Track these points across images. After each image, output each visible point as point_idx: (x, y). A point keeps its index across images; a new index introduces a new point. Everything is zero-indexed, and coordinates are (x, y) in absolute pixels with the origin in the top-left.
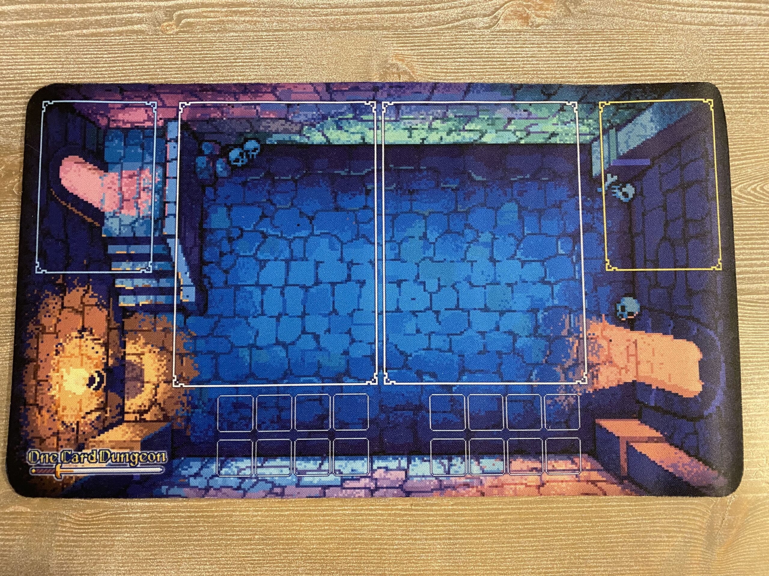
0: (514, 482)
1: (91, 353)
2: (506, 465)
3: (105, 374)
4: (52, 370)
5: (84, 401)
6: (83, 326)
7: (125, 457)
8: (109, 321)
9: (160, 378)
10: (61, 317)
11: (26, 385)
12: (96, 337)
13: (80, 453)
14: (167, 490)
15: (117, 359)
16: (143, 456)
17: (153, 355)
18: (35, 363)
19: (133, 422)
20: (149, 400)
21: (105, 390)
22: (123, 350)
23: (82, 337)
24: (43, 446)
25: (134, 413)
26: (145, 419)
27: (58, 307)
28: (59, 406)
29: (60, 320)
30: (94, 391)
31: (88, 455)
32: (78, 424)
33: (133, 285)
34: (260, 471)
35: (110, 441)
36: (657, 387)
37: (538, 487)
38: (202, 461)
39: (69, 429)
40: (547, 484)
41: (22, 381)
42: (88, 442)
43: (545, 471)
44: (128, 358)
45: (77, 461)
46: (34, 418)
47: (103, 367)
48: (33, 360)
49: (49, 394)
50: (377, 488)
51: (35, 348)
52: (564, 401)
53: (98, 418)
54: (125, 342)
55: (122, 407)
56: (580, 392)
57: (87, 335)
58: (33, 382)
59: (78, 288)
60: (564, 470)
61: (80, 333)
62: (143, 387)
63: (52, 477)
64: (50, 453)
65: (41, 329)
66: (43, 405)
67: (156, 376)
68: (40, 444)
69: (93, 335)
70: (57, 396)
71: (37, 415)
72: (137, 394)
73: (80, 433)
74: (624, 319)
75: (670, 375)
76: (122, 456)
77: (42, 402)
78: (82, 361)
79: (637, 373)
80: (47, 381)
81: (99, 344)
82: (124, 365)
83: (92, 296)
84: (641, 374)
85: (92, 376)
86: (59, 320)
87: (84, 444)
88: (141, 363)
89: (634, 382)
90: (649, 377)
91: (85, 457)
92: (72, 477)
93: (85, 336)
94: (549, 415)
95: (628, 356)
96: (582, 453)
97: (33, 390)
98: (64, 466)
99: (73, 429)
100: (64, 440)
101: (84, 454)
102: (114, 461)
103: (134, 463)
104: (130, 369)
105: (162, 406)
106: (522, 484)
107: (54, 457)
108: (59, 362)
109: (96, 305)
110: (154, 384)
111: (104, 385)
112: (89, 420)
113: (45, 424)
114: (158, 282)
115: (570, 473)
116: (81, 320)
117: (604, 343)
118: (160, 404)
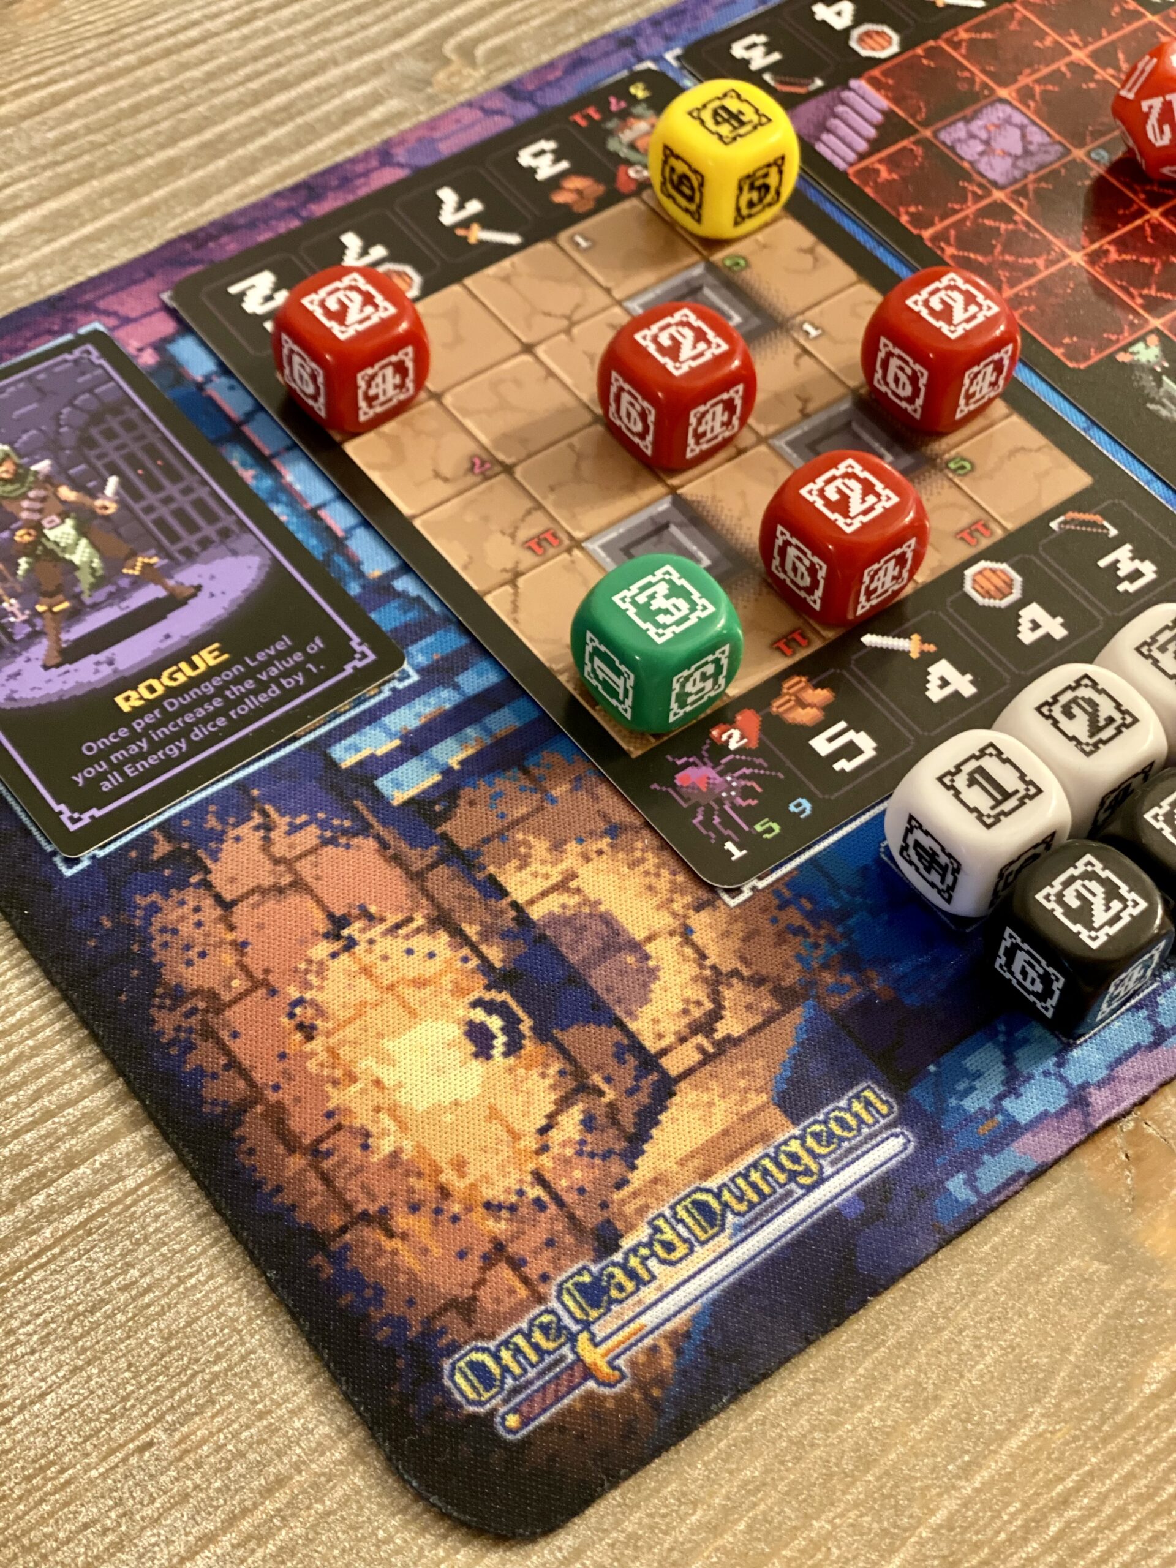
1: (415, 967)
3: (504, 996)
4: (329, 1088)
5: (501, 1104)
6: (331, 916)
7: (766, 1173)
8: (397, 859)
9: (676, 906)
10: (239, 936)
11: (279, 1189)
12: (392, 919)
13: (618, 1257)
14: (971, 1182)
15: (505, 935)
16: (816, 1136)
17: (603, 863)
18: (259, 1109)
19: (702, 1063)
20: (695, 978)
21: (542, 1034)
22: (505, 903)
23: (350, 944)
24: (481, 1322)
25: (683, 1040)
26: (728, 1036)
27: (211, 912)
28: (438, 1171)
29: (245, 944)
30: (512, 1060)
31: (649, 1245)
32: (539, 1178)
33: (391, 736)
35: (682, 1163)
39: (524, 1211)
41: (256, 1185)
42: (615, 1208)
44: (536, 913)
45: (630, 1286)
46: (382, 1263)
47: (481, 980)
48: (243, 1107)
49: (375, 1158)
51: (227, 1067)
53: (588, 1123)
54: (492, 879)
55: (635, 1046)
57: (363, 930)
58: (297, 1163)
59: (232, 833)
61: (338, 937)
62: (647, 957)
63: (590, 1396)
64: (524, 1325)
65: (202, 1005)
66: (381, 1202)
67: (658, 908)
68: (470, 1323)
69: (382, 920)
70: (408, 1146)
71: (388, 1244)
72: (645, 985)
73: (570, 1198)
76: (755, 1176)
77: (373, 1197)
78: (404, 1004)
80: (339, 1127)
81: (419, 930)
82: (543, 937)
83: (294, 829)
85: (471, 1023)
86: (241, 947)
87: (608, 1221)
88: (586, 901)
91: (644, 1260)
92: (654, 1349)
93: (356, 936)
97: (314, 1183)
98: (600, 1330)
99: (538, 1201)
100: (536, 1252)
101: (634, 1250)
102: (742, 1207)
103: (807, 1172)
104: (568, 936)
105: (746, 972)
107: (545, 1329)
108: (332, 1052)
109: (325, 842)
110: (672, 934)
111: (526, 1025)
112: (564, 1144)
113: (436, 1251)
114: (456, 687)
116: (310, 904)
118: (735, 973)
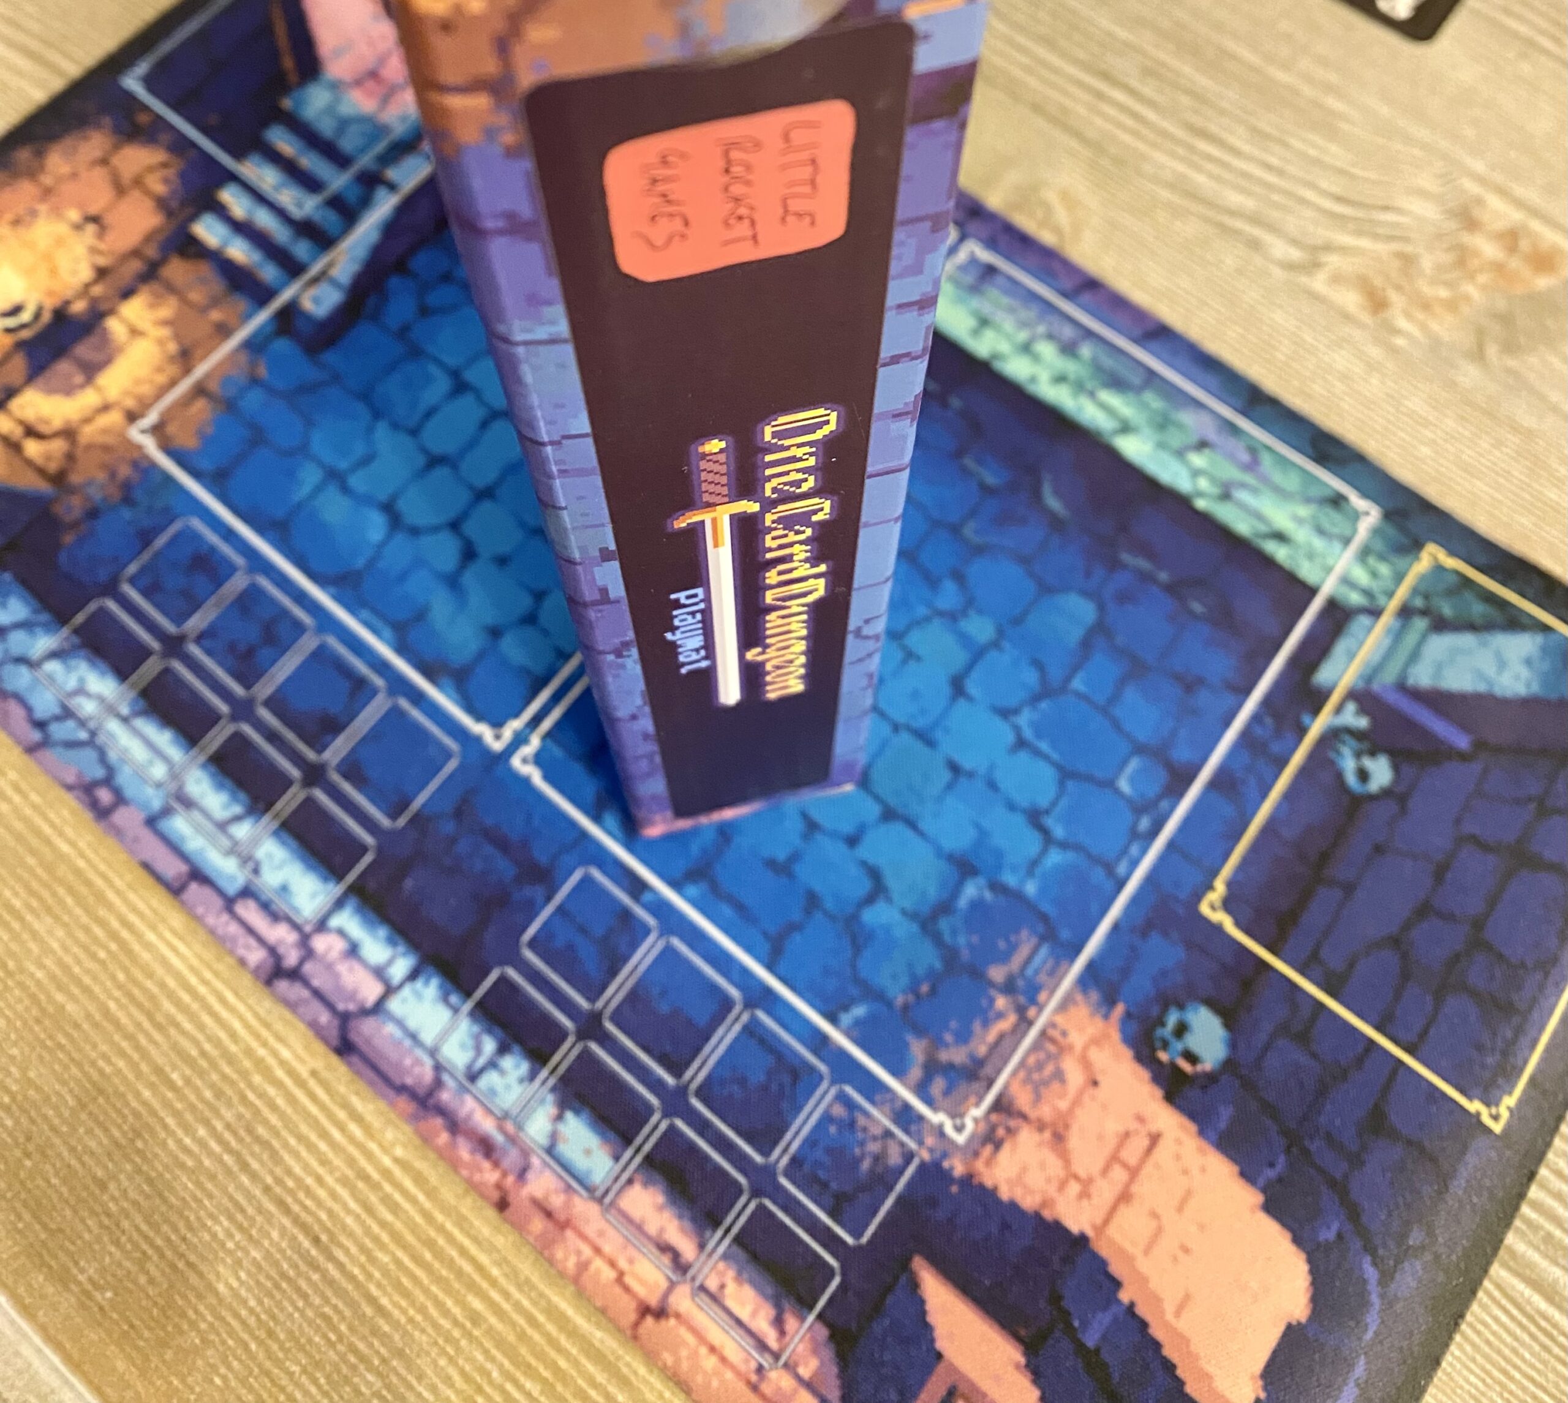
0: (600, 1242)
2: (617, 1179)
3: (47, 318)
6: (101, 213)
8: (148, 239)
9: (126, 400)
10: (81, 175)
12: (102, 247)
15: (92, 308)
17: (156, 350)
20: (67, 420)
21: (20, 345)
22: (117, 302)
23: (80, 229)
25: (19, 422)
26: (23, 447)
29: (76, 178)
33: (248, 214)
34: (113, 726)
36: (1132, 1305)
37: (645, 1310)
38: (35, 611)
40: (672, 1322)
43: (693, 1279)
44: (110, 321)
47: (58, 304)
50: (295, 975)
52: (875, 1138)
54: (136, 290)
55: (12, 394)
56: (931, 1150)
57: (91, 233)
60: (739, 1322)
61: (85, 221)
62: (81, 388)
67: (123, 389)
69: (101, 241)
72: (59, 391)
74: (1163, 1056)
75: (1187, 1298)
78: (36, 266)
79: (1107, 1221)
81: (94, 262)
82: (92, 329)
84: (1112, 1231)
85: (25, 304)
88: (122, 346)
89: (1082, 1240)
90: (1130, 1259)
93: (87, 230)
94: (811, 1142)
95: (1114, 1158)
96: (820, 1317)
105: (77, 450)
106: (612, 1264)
109: (158, 199)
110: (104, 401)
111: (27, 334)
114: (295, 241)
115: (748, 1344)
116: (107, 203)
117: (1075, 1076)
118: (76, 444)
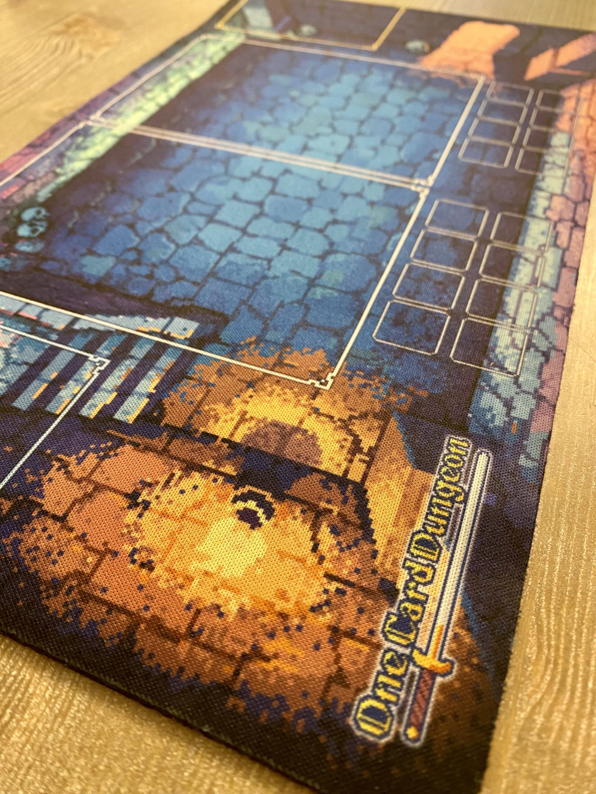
0: (584, 132)
1: (190, 498)
3: (247, 489)
4: (179, 592)
5: (282, 547)
6: (126, 495)
7: (439, 506)
8: (147, 449)
9: (303, 402)
10: (78, 532)
11: (181, 670)
12: (162, 480)
13: (401, 596)
15: (229, 457)
16: (447, 473)
17: (256, 400)
18: (143, 626)
19: (368, 467)
20: (335, 429)
21: (280, 497)
22: (218, 442)
23: (146, 505)
24: (352, 681)
25: (351, 461)
26: (370, 448)
27: (53, 527)
28: (272, 605)
29: (84, 535)
30: (273, 520)
31: (412, 579)
32: (330, 577)
33: (110, 392)
35: (396, 525)
37: (593, 120)
39: (334, 600)
40: (590, 115)
41: (166, 676)
42: (381, 570)
43: (574, 113)
44: (238, 438)
45: (418, 608)
46: (272, 680)
47: (230, 487)
48: (131, 631)
49: (230, 619)
50: (573, 220)
51: (109, 612)
53: (335, 531)
54: (205, 434)
55: (331, 477)
56: (492, 81)
57: (150, 494)
58: (184, 647)
59: (46, 478)
61: (137, 505)
62: (306, 431)
63: (443, 688)
64: (379, 668)
65: (74, 583)
66: (250, 643)
67: (295, 407)
68: (347, 686)
69: (157, 483)
70: (246, 600)
71: (269, 666)
73: (354, 578)
76: (436, 510)
77: (243, 643)
78: (195, 521)
79: (484, 52)
80: (198, 612)
81: (180, 478)
82: (249, 448)
83: (80, 461)
85: (238, 512)
87: (383, 580)
88: (259, 421)
89: (493, 56)
90: (491, 48)
91: (415, 589)
92: (456, 636)
93: (147, 498)
94: (511, 100)
96: (559, 92)
97: (202, 654)
98: (421, 644)
99: (338, 591)
100: (357, 621)
101: (407, 587)
102: (442, 530)
103: (457, 494)
105: (356, 414)
106: (588, 128)
107: (391, 662)
108: (169, 570)
109: (102, 459)
110: (310, 415)
111: (269, 497)
112: (330, 550)
113: (300, 654)
114: (132, 357)
115: (581, 102)
116: (111, 495)
117: (446, 62)
118: (351, 417)
